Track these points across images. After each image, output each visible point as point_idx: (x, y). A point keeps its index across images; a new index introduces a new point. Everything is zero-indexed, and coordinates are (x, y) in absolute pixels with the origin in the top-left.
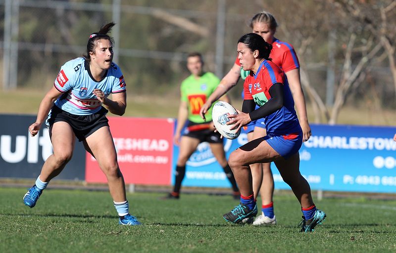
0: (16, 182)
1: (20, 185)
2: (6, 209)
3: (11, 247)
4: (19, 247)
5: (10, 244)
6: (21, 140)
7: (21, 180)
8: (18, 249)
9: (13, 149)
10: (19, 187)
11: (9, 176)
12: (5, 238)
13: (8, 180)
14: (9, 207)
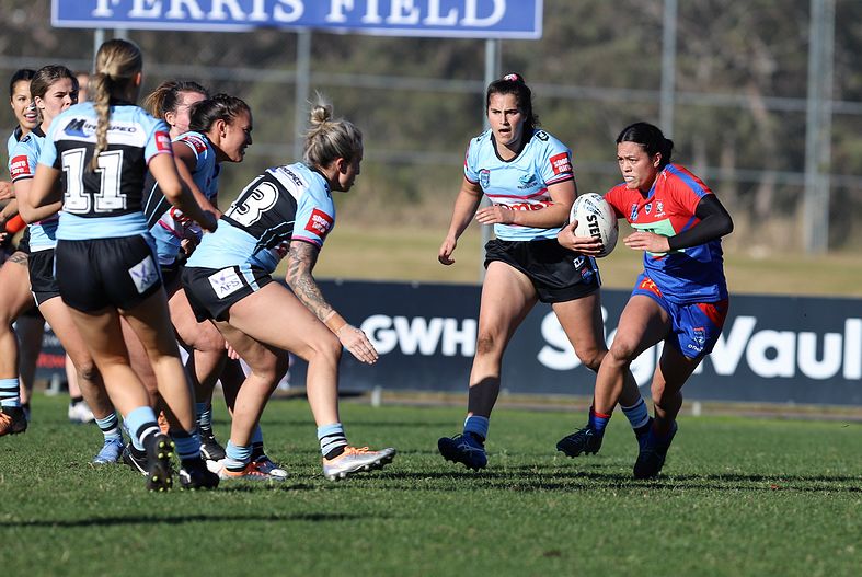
0: (825, 412)
1: (831, 416)
2: (806, 456)
3: (814, 522)
4: (827, 522)
5: (812, 516)
6: (832, 341)
7: (832, 408)
8: (826, 526)
9: (820, 356)
10: (831, 421)
11: (814, 401)
12: (804, 506)
13: (810, 408)
14: (812, 454)
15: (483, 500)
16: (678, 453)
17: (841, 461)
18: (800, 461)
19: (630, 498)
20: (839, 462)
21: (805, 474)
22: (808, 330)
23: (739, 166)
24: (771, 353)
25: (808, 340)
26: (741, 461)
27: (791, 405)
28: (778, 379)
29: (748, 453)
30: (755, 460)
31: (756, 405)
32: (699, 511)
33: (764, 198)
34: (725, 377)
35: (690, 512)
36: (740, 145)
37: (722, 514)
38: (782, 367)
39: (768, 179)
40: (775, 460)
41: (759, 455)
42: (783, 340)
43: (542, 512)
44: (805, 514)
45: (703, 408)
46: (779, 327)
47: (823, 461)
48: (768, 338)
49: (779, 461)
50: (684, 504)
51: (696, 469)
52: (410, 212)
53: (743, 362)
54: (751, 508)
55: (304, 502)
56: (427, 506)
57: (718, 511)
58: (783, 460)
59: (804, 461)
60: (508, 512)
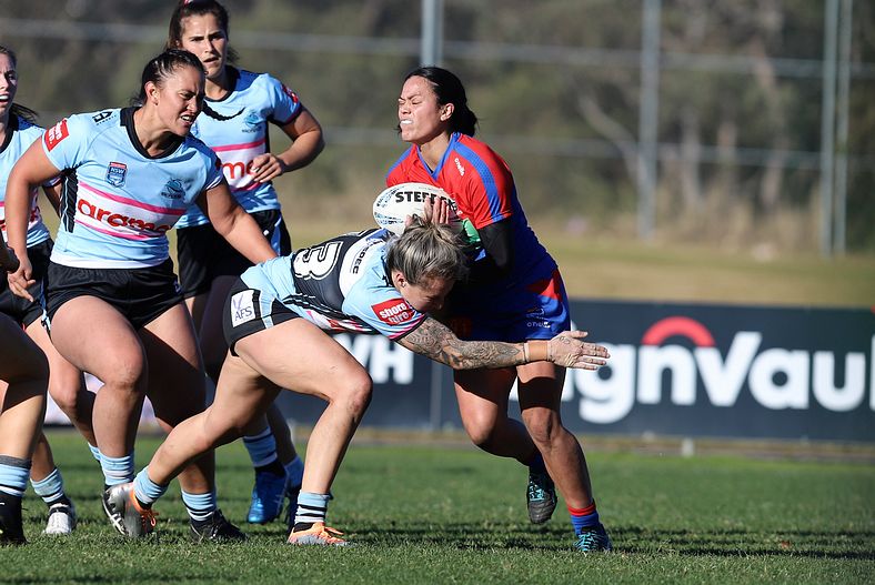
1: (854, 456)
10: (855, 462)
15: (420, 562)
16: (664, 503)
17: (867, 512)
18: (817, 512)
19: (605, 559)
20: (864, 514)
21: (822, 529)
22: (824, 348)
23: (741, 145)
24: (780, 379)
25: (825, 361)
26: (742, 512)
27: (804, 443)
28: (789, 412)
29: (751, 503)
30: (760, 511)
31: (762, 444)
32: (690, 576)
33: (771, 186)
34: (723, 409)
35: (679, 577)
36: (743, 120)
37: (719, 578)
38: (794, 396)
39: (776, 162)
40: (785, 512)
41: (766, 506)
42: (794, 363)
43: (495, 577)
44: (824, 579)
45: (696, 447)
46: (790, 345)
47: (844, 513)
48: (777, 359)
49: (790, 513)
50: (671, 567)
51: (687, 523)
52: (331, 204)
53: (745, 391)
54: (755, 571)
55: (199, 564)
56: (352, 570)
57: (714, 575)
58: (796, 512)
59: (821, 513)
60: (453, 578)
